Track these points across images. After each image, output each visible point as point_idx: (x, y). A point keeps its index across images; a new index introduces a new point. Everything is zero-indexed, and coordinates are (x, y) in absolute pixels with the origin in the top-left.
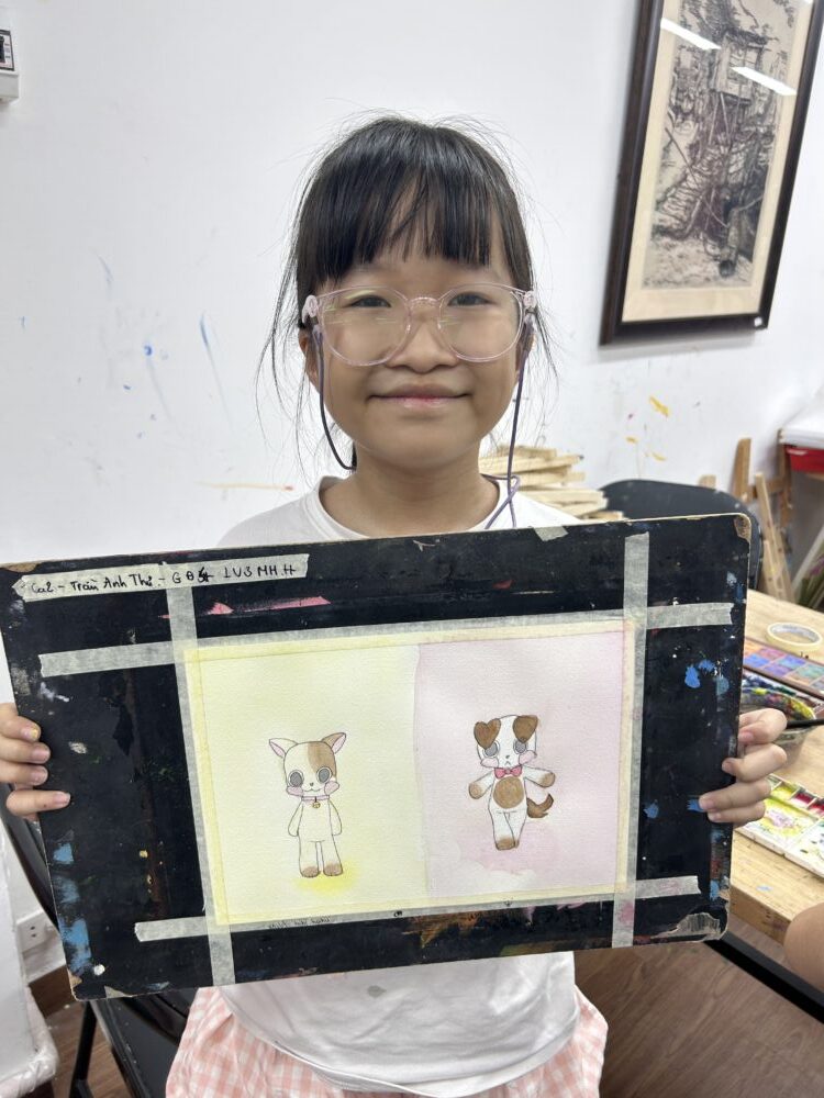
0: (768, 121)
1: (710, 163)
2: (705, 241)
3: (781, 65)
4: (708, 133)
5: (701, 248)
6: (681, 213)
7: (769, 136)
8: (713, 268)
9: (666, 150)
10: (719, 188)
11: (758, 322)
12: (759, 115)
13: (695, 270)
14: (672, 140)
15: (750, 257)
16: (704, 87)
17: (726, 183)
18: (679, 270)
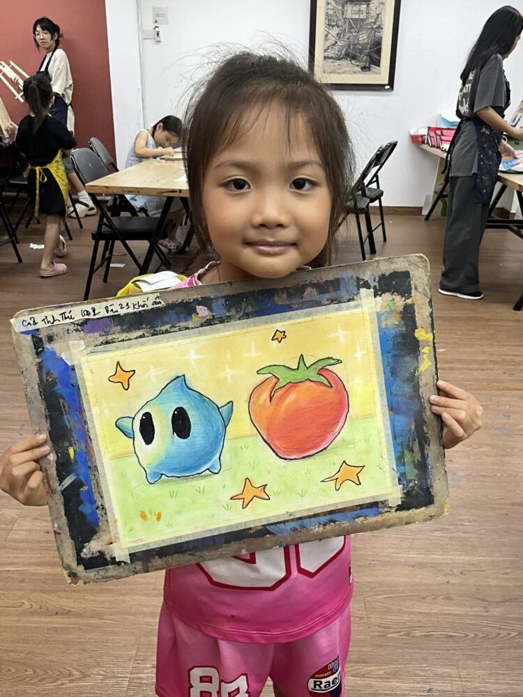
0: (378, 24)
1: (348, 38)
2: (350, 61)
3: (382, 6)
4: (345, 30)
5: (349, 62)
6: (336, 52)
7: (380, 27)
8: (359, 69)
9: (326, 36)
10: (354, 45)
11: (387, 87)
12: (372, 22)
13: (347, 69)
14: (329, 33)
15: (379, 66)
16: (340, 17)
17: (358, 43)
18: (340, 69)
